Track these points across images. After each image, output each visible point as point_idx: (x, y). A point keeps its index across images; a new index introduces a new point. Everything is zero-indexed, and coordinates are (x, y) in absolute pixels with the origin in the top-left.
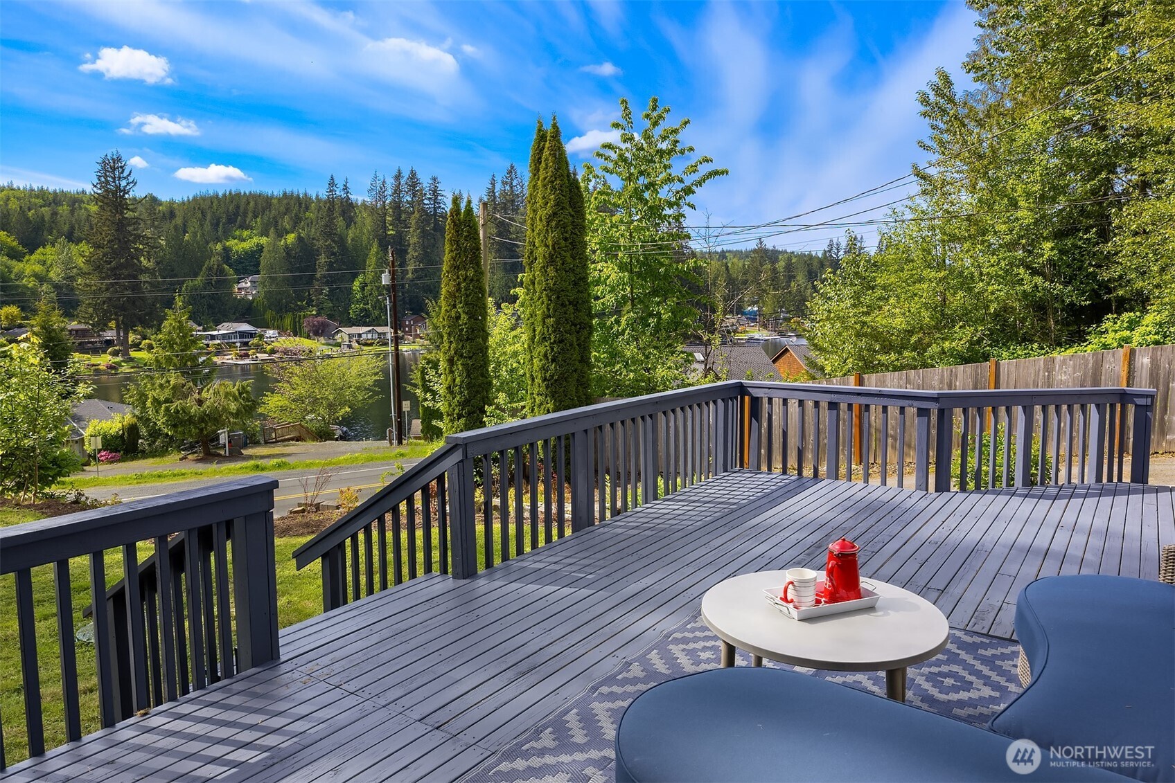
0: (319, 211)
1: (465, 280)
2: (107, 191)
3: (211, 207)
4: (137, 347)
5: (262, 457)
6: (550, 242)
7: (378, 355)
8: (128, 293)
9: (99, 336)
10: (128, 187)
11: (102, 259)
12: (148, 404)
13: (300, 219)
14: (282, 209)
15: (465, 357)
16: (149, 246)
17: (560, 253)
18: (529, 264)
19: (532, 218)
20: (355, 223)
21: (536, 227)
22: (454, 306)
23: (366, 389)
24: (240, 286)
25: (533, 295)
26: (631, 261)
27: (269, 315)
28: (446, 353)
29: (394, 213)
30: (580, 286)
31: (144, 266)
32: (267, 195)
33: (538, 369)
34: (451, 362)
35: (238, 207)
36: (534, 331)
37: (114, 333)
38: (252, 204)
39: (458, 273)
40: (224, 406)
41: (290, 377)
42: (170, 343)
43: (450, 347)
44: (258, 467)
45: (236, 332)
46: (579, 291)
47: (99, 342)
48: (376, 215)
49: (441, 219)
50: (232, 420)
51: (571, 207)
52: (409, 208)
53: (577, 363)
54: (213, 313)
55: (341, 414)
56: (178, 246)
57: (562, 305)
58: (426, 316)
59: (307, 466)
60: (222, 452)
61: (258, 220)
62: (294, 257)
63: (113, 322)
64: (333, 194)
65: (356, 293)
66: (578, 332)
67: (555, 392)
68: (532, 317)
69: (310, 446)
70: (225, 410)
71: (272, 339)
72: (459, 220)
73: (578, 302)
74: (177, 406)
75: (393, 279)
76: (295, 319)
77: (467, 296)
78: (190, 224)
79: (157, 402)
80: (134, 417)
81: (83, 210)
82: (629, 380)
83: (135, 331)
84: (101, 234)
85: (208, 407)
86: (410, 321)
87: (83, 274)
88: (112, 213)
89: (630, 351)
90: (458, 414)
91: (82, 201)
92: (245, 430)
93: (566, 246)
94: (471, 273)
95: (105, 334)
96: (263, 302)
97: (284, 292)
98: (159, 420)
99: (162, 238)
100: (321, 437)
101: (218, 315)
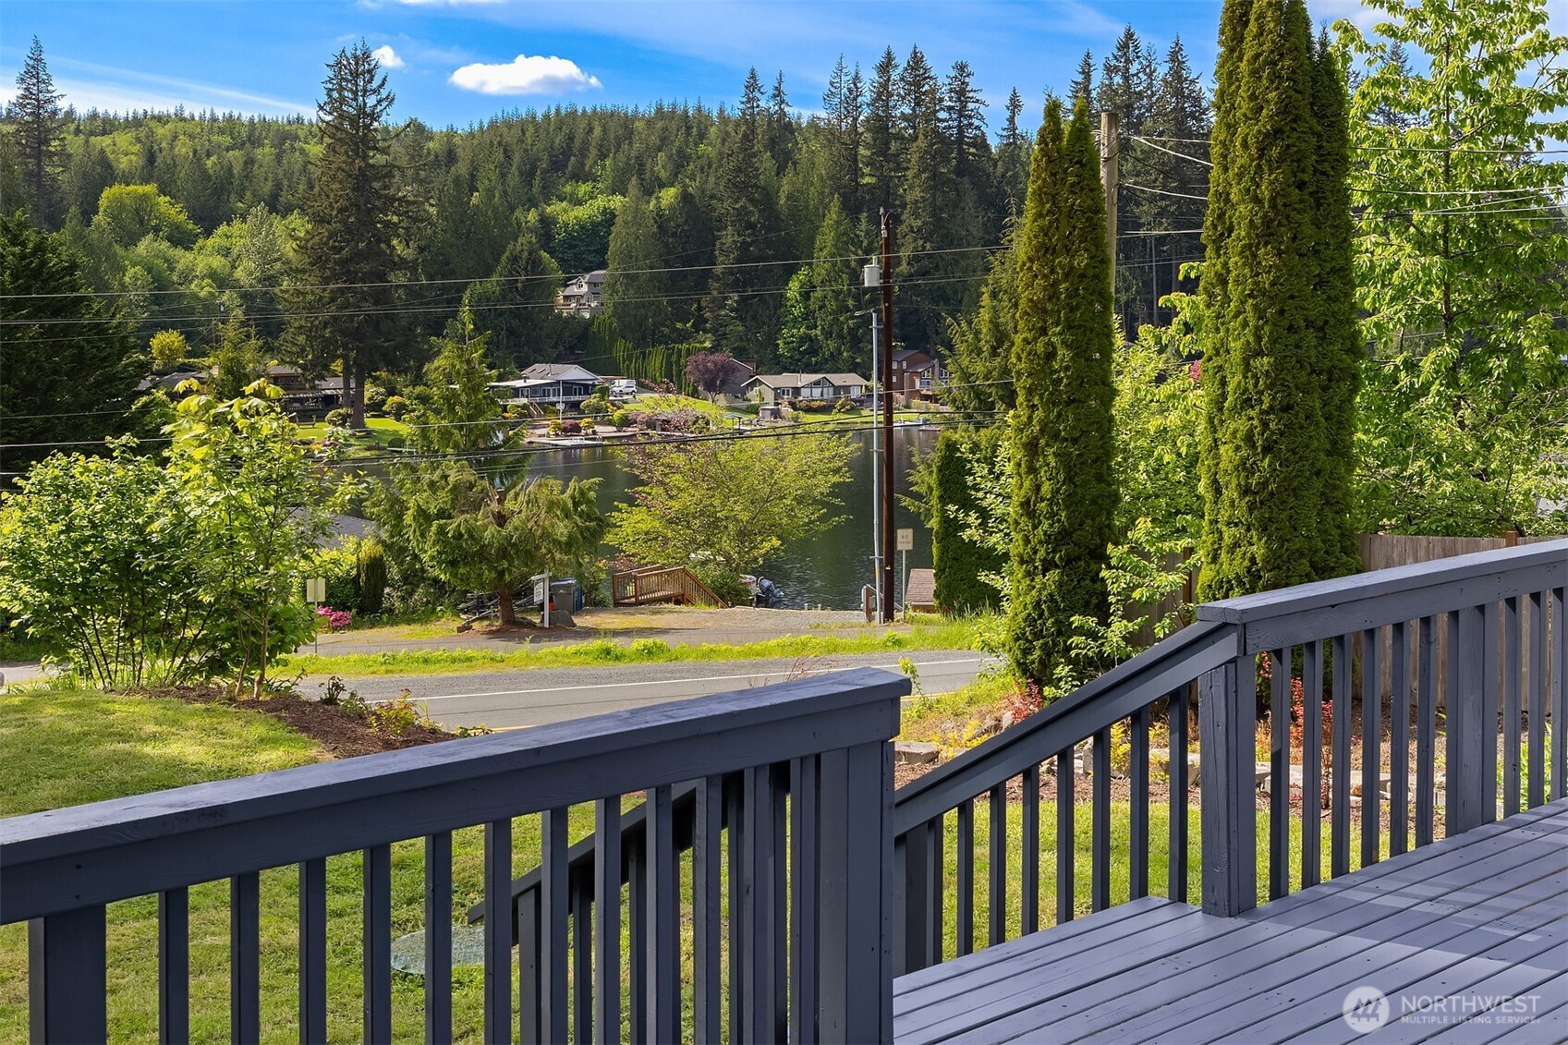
0: (724, 141)
1: (1067, 275)
2: (341, 116)
3: (521, 141)
4: (377, 409)
5: (616, 633)
6: (1265, 192)
7: (842, 433)
8: (369, 308)
9: (314, 388)
10: (379, 108)
11: (326, 244)
12: (408, 518)
13: (688, 158)
14: (654, 139)
15: (1065, 440)
16: (409, 217)
17: (1288, 217)
18: (1214, 241)
19: (1223, 143)
20: (795, 163)
21: (1234, 162)
22: (1044, 331)
23: (815, 502)
24: (568, 291)
25: (1222, 306)
26: (1447, 229)
27: (620, 349)
28: (1022, 431)
29: (875, 140)
30: (1333, 288)
31: (399, 256)
32: (626, 114)
33: (1230, 468)
34: (1032, 448)
35: (571, 138)
36: (1223, 383)
37: (339, 382)
38: (597, 131)
39: (1053, 261)
40: (544, 528)
41: (666, 475)
42: (449, 401)
43: (1030, 418)
44: (608, 653)
45: (558, 382)
46: (1329, 298)
47: (313, 398)
48: (838, 145)
49: (972, 150)
50: (558, 556)
51: (1316, 114)
52: (905, 128)
53: (1322, 456)
54: (515, 345)
55: (762, 551)
56: (459, 216)
57: (1290, 329)
58: (947, 353)
59: (704, 656)
60: (536, 620)
61: (608, 163)
62: (674, 235)
63: (339, 362)
64: (753, 107)
65: (792, 306)
66: (1325, 389)
67: (1270, 519)
68: (1218, 354)
69: (700, 614)
70: (546, 535)
71: (625, 397)
72: (1058, 151)
73: (1326, 322)
74: (459, 525)
75: (886, 275)
76: (670, 356)
77: (1072, 310)
78: (481, 174)
79: (423, 515)
80: (378, 543)
81: (297, 154)
82: (1444, 496)
83: (376, 379)
84: (328, 196)
85: (516, 529)
86: (900, 363)
87: (293, 272)
88: (348, 156)
89: (1442, 433)
90: (1044, 561)
91: (296, 138)
92: (580, 577)
93: (1301, 201)
94: (1081, 261)
95: (324, 384)
96: (611, 324)
97: (651, 303)
98: (426, 552)
99: (432, 201)
100: (722, 597)
101: (526, 348)
